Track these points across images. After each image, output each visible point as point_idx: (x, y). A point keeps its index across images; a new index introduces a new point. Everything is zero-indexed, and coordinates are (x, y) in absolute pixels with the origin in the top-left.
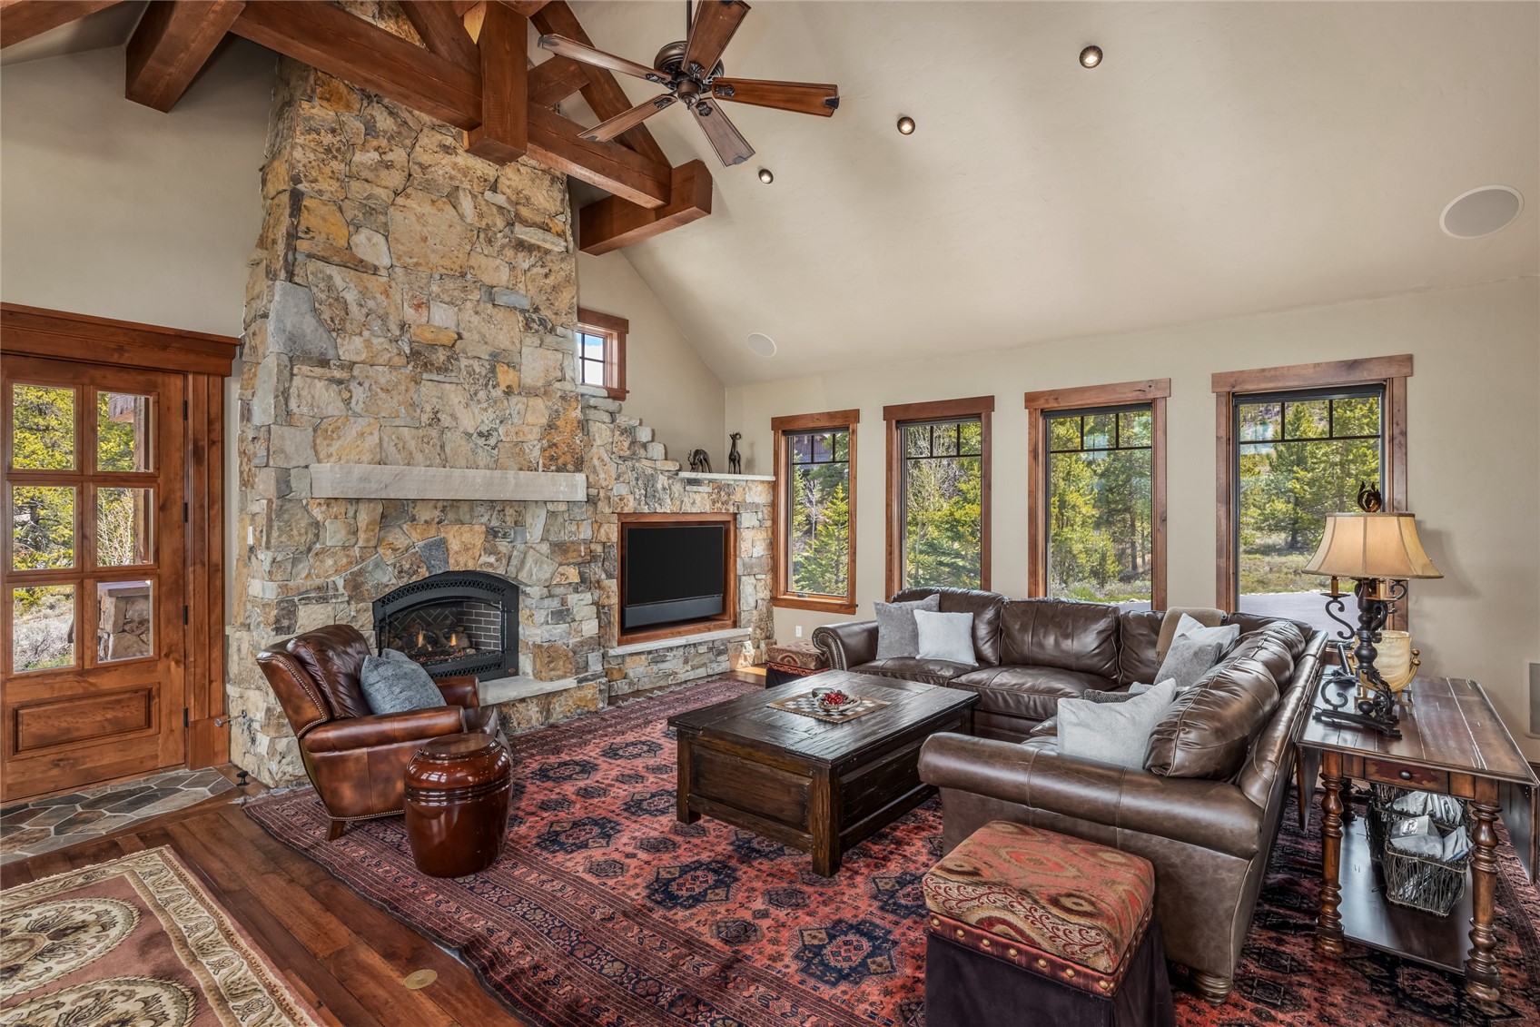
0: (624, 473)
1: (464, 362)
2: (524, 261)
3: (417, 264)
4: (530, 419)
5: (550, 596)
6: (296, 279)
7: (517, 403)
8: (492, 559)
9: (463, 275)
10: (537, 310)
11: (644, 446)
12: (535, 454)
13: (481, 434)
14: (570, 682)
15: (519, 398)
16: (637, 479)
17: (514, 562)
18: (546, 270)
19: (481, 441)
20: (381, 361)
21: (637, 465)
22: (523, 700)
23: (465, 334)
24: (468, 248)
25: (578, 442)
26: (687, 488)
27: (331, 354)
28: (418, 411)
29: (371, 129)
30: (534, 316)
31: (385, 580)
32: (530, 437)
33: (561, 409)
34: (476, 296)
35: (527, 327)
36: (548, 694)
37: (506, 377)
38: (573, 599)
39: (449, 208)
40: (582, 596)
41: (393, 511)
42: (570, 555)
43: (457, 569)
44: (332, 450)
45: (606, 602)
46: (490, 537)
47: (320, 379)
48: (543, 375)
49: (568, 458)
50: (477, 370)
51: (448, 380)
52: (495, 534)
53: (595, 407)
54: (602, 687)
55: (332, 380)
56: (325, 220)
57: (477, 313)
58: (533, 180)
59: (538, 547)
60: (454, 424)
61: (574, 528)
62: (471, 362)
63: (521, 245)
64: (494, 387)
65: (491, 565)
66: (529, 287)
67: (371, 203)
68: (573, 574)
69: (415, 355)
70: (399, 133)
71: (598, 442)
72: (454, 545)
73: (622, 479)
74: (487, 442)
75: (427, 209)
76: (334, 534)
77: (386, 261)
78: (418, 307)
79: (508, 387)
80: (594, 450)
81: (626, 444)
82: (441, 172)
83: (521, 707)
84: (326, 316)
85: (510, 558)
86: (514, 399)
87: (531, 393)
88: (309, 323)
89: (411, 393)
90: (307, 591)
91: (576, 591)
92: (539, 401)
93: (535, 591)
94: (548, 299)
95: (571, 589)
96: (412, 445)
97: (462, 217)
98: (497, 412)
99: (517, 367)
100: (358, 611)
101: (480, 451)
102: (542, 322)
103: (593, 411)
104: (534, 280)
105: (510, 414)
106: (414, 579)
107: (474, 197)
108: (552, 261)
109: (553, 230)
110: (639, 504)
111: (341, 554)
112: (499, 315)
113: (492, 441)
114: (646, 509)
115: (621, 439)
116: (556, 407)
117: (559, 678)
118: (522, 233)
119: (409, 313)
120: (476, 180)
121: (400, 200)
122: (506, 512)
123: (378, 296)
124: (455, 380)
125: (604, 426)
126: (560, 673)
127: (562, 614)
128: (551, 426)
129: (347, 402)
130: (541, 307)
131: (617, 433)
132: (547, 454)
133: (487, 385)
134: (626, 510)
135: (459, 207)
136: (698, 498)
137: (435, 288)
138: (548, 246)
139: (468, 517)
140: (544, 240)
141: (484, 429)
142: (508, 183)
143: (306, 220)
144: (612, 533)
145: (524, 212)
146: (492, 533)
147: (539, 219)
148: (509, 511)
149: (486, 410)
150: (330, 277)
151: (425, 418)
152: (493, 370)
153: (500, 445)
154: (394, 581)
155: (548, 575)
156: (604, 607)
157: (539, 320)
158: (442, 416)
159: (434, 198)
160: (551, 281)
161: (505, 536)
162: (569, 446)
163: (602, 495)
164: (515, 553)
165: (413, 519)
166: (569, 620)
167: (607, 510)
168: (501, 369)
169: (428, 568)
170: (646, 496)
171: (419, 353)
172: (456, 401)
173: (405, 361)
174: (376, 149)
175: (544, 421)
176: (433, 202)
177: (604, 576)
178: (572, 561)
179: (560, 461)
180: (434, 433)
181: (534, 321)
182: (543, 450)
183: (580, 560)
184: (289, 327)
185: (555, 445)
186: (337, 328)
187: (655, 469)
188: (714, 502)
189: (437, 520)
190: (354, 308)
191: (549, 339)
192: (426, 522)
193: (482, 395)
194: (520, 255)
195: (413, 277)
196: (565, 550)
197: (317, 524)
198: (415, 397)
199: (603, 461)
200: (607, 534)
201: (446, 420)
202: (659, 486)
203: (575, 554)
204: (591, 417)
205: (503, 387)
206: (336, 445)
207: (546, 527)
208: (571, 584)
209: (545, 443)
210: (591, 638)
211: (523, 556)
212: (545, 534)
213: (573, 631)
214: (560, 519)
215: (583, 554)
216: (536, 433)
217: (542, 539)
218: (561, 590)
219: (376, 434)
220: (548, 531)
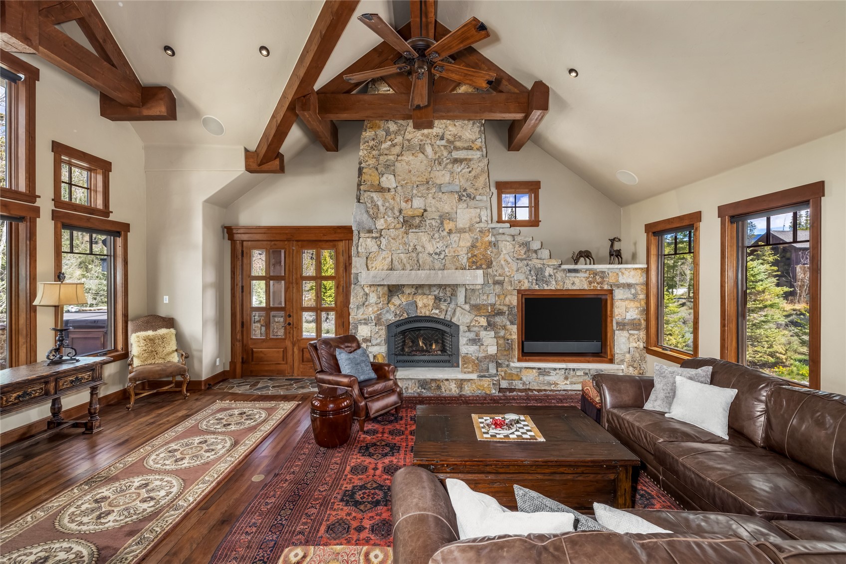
0: (521, 268)
1: (428, 222)
2: (458, 168)
3: (407, 183)
4: (462, 244)
5: (469, 330)
6: (361, 201)
7: (455, 237)
8: (437, 311)
9: (428, 183)
10: (465, 190)
11: (536, 252)
12: (464, 260)
13: (436, 254)
14: (474, 376)
15: (456, 235)
16: (530, 271)
17: (449, 313)
18: (470, 169)
19: (436, 257)
20: (391, 227)
21: (530, 262)
22: (447, 380)
23: (428, 209)
24: (430, 169)
25: (489, 253)
26: (568, 275)
27: (373, 227)
28: (408, 246)
29: (388, 133)
30: (464, 193)
31: (390, 318)
32: (461, 253)
33: (479, 237)
34: (434, 190)
35: (460, 199)
36: (462, 380)
37: (448, 225)
38: (483, 334)
39: (421, 155)
40: (489, 333)
41: (393, 290)
42: (482, 311)
43: (421, 315)
44: (373, 265)
45: (509, 337)
46: (437, 301)
47: (368, 237)
48: (469, 222)
49: (483, 261)
50: (434, 224)
51: (420, 231)
52: (440, 300)
53: (503, 234)
54: (494, 382)
55: (373, 238)
56: (370, 175)
57: (434, 198)
58: (462, 127)
59: (464, 307)
60: (423, 250)
61: (485, 297)
62: (431, 221)
63: (456, 161)
64: (442, 231)
65: (437, 314)
66: (461, 179)
67: (387, 163)
68: (483, 321)
69: (405, 222)
70: (399, 130)
71: (505, 252)
72: (420, 304)
73: (520, 271)
74: (439, 257)
75: (411, 158)
76: (373, 298)
77: (394, 186)
78: (406, 202)
79: (450, 230)
80: (502, 256)
81: (523, 252)
82: (416, 140)
83: (446, 383)
84: (371, 213)
85: (447, 311)
86: (452, 236)
87: (461, 231)
88: (365, 216)
90: (361, 320)
91: (485, 329)
92: (467, 234)
93: (462, 328)
94: (472, 183)
95: (482, 329)
96: (405, 261)
97: (427, 156)
98: (444, 243)
99: (454, 220)
100: (379, 330)
101: (436, 261)
102: (469, 196)
103: (500, 236)
104: (463, 176)
105: (451, 243)
106: (401, 318)
107: (432, 145)
108: (473, 164)
109: (475, 148)
110: (532, 285)
111: (375, 306)
112: (445, 197)
113: (442, 256)
114: (537, 287)
115: (519, 249)
116: (476, 236)
117: (469, 372)
118: (456, 155)
119: (403, 205)
120: (433, 138)
121: (399, 158)
122: (447, 290)
123: (390, 200)
124: (424, 230)
125: (508, 243)
126: (470, 370)
127: (476, 341)
128: (473, 246)
129: (379, 246)
130: (467, 188)
131: (517, 246)
132: (471, 260)
133: (439, 231)
134: (523, 288)
135: (426, 153)
136: (577, 281)
137: (415, 192)
138: (470, 157)
139: (428, 291)
140: (468, 155)
141: (438, 251)
142: (450, 133)
143: (364, 177)
144: (514, 300)
145: (458, 144)
146: (437, 299)
147: (466, 145)
148: (448, 289)
149: (439, 242)
150: (372, 197)
151: (410, 249)
152: (442, 223)
153: (446, 258)
154: (394, 318)
155: (468, 321)
156: (508, 340)
157: (467, 194)
158: (418, 247)
159: (413, 152)
160: (473, 173)
161: (445, 301)
162: (483, 255)
163: (506, 279)
164: (449, 309)
165: (403, 292)
166: (479, 344)
167: (509, 288)
168: (446, 222)
169: (407, 314)
170: (536, 280)
171: (407, 221)
172: (425, 240)
173: (401, 226)
174: (390, 140)
175: (469, 244)
176: (413, 154)
177: (508, 323)
178: (483, 314)
179: (478, 264)
180: (414, 255)
181: (464, 196)
182: (468, 259)
183: (488, 314)
184: (358, 220)
185: (475, 255)
186: (374, 218)
187: (544, 264)
188: (590, 283)
189: (413, 293)
190: (381, 208)
191: (472, 203)
192: (409, 294)
193: (437, 235)
194: (456, 166)
195: (405, 189)
196: (479, 309)
197: (367, 295)
198: (406, 240)
199: (507, 262)
200: (510, 301)
201: (419, 248)
202: (547, 274)
203: (485, 311)
204: (499, 239)
205: (447, 230)
206: (375, 263)
207: (468, 297)
208: (482, 326)
209: (470, 255)
210: (491, 355)
211: (455, 311)
212: (467, 300)
213: (481, 350)
214: (477, 293)
215: (490, 311)
216: (465, 251)
217: (466, 303)
218: (476, 329)
219: (390, 257)
220: (470, 299)
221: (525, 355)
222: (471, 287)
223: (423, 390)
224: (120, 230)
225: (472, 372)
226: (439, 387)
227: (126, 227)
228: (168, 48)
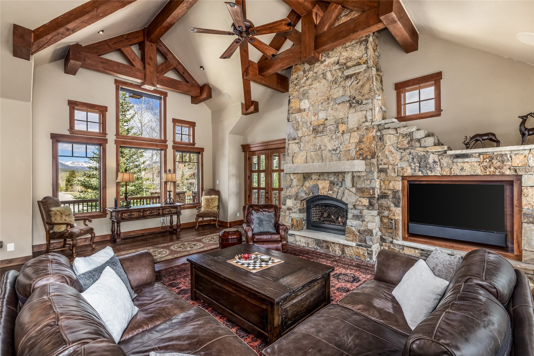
0: (404, 156)
1: (328, 127)
2: (348, 82)
3: (315, 103)
4: (352, 141)
5: (355, 209)
6: (290, 121)
7: (347, 136)
8: (331, 192)
9: (328, 99)
10: (354, 98)
11: (419, 140)
12: (353, 154)
13: (334, 150)
14: (354, 244)
15: (347, 134)
16: (413, 159)
17: (339, 194)
18: (358, 81)
19: (334, 152)
20: (306, 135)
21: (412, 151)
22: (333, 243)
23: (329, 118)
24: (330, 89)
25: (373, 146)
26: (455, 160)
27: (296, 136)
28: (316, 146)
29: (304, 72)
30: (354, 101)
31: (303, 195)
32: (351, 148)
33: (365, 134)
34: (332, 104)
35: (351, 106)
36: (344, 245)
37: (342, 128)
38: (365, 212)
39: (324, 81)
40: (370, 211)
41: (306, 176)
42: (365, 193)
43: (321, 194)
44: (296, 161)
45: (393, 217)
46: (332, 185)
47: (293, 143)
48: (357, 122)
49: (368, 153)
50: (332, 129)
51: (323, 135)
52: (334, 184)
53: (389, 128)
54: (369, 252)
55: (296, 143)
56: (295, 103)
57: (332, 110)
58: (352, 50)
59: (351, 189)
60: (325, 148)
61: (368, 182)
62: (330, 126)
63: (348, 77)
64: (338, 133)
65: (331, 194)
66: (351, 91)
67: (304, 92)
68: (366, 202)
69: (314, 130)
70: (311, 67)
71: (389, 143)
72: (321, 187)
73: (403, 159)
74: (336, 152)
75: (318, 84)
76: (295, 182)
77: (308, 106)
78: (315, 116)
79: (343, 131)
80: (387, 147)
81: (406, 142)
82: (320, 71)
83: (333, 245)
84: (295, 127)
85: (338, 192)
86: (345, 135)
87: (350, 131)
88: (292, 129)
89: (314, 142)
90: (287, 196)
91: (368, 209)
92: (356, 132)
93: (350, 206)
94: (359, 92)
95: (365, 208)
96: (314, 157)
97: (327, 80)
98: (339, 141)
99: (346, 123)
100: (297, 203)
101: (333, 155)
102: (357, 102)
103: (385, 130)
104: (353, 88)
105: (344, 141)
106: (309, 196)
107: (330, 71)
108: (361, 76)
109: (362, 63)
110: (415, 171)
111: (296, 187)
112: (340, 106)
113: (338, 152)
114: (420, 174)
115: (403, 140)
116: (363, 133)
117: (350, 241)
118: (348, 72)
119: (313, 118)
120: (331, 65)
121: (311, 87)
122: (339, 176)
123: (305, 117)
124: (325, 134)
125: (392, 136)
126: (351, 239)
127: (359, 217)
128: (360, 141)
129: (299, 148)
130: (356, 96)
131: (401, 137)
132: (358, 153)
133: (335, 133)
134: (406, 174)
135: (327, 79)
136: (467, 166)
137: (320, 107)
138: (357, 71)
139: (327, 178)
140: (355, 70)
141: (335, 148)
142: (343, 58)
143: (292, 105)
144: (398, 185)
145: (349, 64)
146: (332, 183)
147: (354, 63)
148: (340, 176)
149: (335, 141)
150: (296, 117)
151: (317, 149)
152: (337, 127)
153: (341, 152)
154: (305, 196)
155: (354, 201)
156: (392, 220)
157: (356, 102)
158: (322, 146)
159: (319, 80)
160: (360, 83)
161: (337, 184)
162: (368, 148)
163: (390, 167)
164: (340, 191)
165: (311, 179)
166: (361, 219)
167: (393, 174)
168: (340, 125)
169: (313, 193)
170: (420, 167)
171: (315, 129)
172: (326, 141)
173: (312, 133)
174: (305, 76)
175: (357, 140)
176: (318, 81)
177: (392, 205)
178: (366, 196)
179: (364, 156)
180: (319, 152)
181: (353, 103)
182: (356, 152)
183: (370, 196)
184: (288, 133)
185: (362, 149)
186: (297, 130)
187: (428, 152)
188: (485, 168)
189: (317, 179)
190: (300, 123)
191: (358, 107)
192: (315, 179)
193: (334, 137)
194: (347, 81)
195: (314, 107)
196: (362, 191)
197: (292, 180)
198: (315, 142)
199: (391, 152)
200: (393, 186)
201: (323, 147)
202: (431, 160)
203: (367, 193)
204: (384, 133)
205: (341, 132)
206: (297, 159)
207: (355, 182)
208: (365, 206)
209: (358, 149)
210: (369, 230)
211: (343, 193)
212: (355, 185)
213: (363, 225)
214: (362, 179)
215: (371, 194)
216: (353, 146)
217: (353, 186)
218: (360, 208)
219: (306, 155)
220: (357, 183)
221: (411, 235)
222: (358, 174)
223: (318, 247)
224: (200, 151)
225: (352, 241)
227: (202, 150)
228: (201, 67)
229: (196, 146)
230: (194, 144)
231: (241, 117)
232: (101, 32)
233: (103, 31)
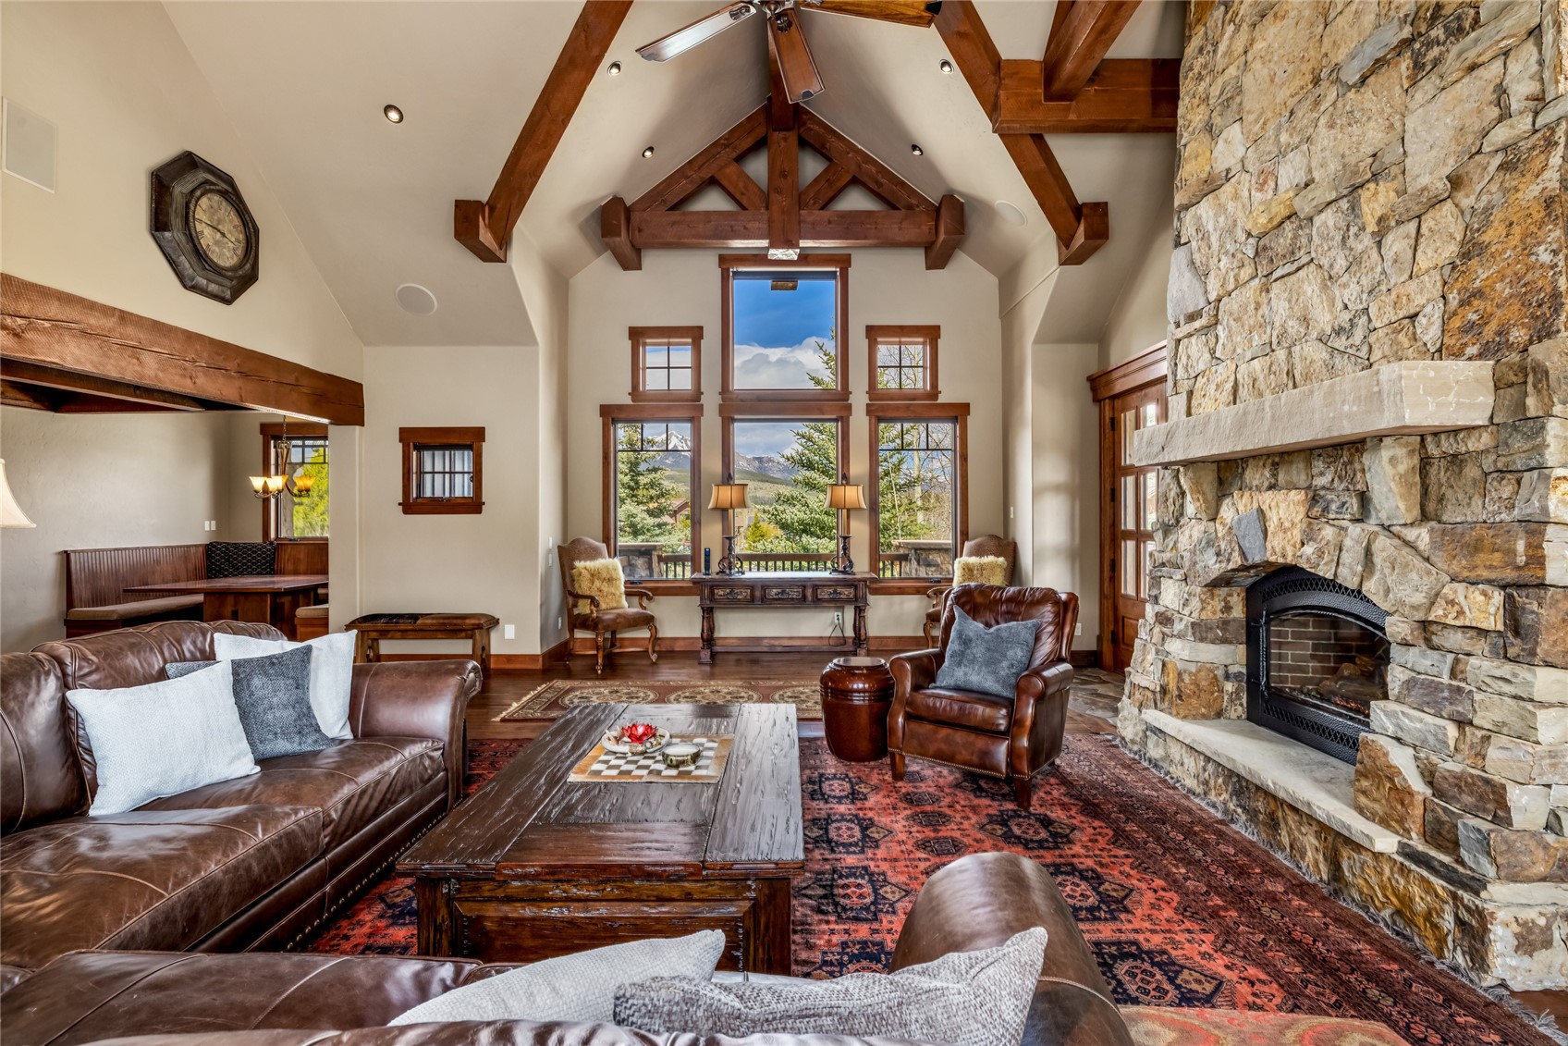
1: (1318, 222)
3: (1266, 123)
4: (1424, 262)
5: (1429, 644)
6: (1182, 240)
7: (1399, 242)
8: (1309, 549)
9: (1316, 80)
10: (1437, 13)
12: (1432, 331)
13: (1339, 331)
14: (1382, 842)
15: (1402, 230)
17: (1348, 559)
19: (1340, 343)
20: (1232, 287)
23: (1315, 176)
24: (1321, 27)
25: (1545, 257)
27: (1202, 300)
28: (1268, 330)
30: (1436, 31)
31: (1211, 563)
32: (1421, 300)
34: (1332, 95)
35: (1418, 67)
37: (1376, 203)
38: (1483, 668)
40: (1506, 669)
41: (1227, 473)
42: (1481, 558)
43: (1273, 559)
44: (1201, 408)
46: (1317, 511)
48: (1453, 147)
49: (1514, 311)
50: (1332, 223)
51: (1296, 265)
52: (1327, 507)
54: (1464, 914)
55: (1201, 331)
56: (1196, 157)
57: (1332, 126)
59: (1412, 534)
60: (1304, 330)
61: (1507, 490)
62: (1324, 215)
64: (1357, 236)
65: (1310, 560)
67: (1224, 97)
68: (1485, 608)
69: (1260, 252)
72: (1274, 523)
74: (1350, 341)
76: (1191, 504)
77: (1241, 151)
78: (1263, 185)
79: (1380, 220)
83: (1295, 821)
84: (1198, 263)
85: (1342, 550)
86: (1388, 240)
88: (1189, 278)
89: (1264, 309)
91: (1498, 652)
92: (1448, 205)
93: (1399, 628)
95: (1483, 645)
96: (1260, 381)
98: (1364, 278)
99: (1395, 170)
100: (1190, 594)
101: (1338, 360)
102: (1454, 29)
105: (1384, 272)
106: (1229, 565)
111: (1195, 526)
112: (1367, 93)
113: (1358, 336)
116: (1485, 199)
119: (1258, 199)
121: (1250, 56)
123: (1229, 206)
124: (1305, 259)
127: (1437, 695)
128: (1469, 251)
129: (1212, 352)
132: (1456, 323)
133: (1345, 240)
137: (1284, 138)
139: (1303, 477)
141: (1345, 318)
146: (1320, 504)
149: (1345, 286)
150: (1199, 217)
151: (1274, 337)
152: (1355, 207)
153: (1372, 339)
154: (1217, 565)
155: (1420, 598)
157: (1445, 28)
158: (1290, 325)
159: (1276, 8)
161: (1343, 509)
162: (1516, 279)
165: (1244, 485)
166: (1451, 711)
168: (1367, 193)
169: (1242, 554)
171: (1265, 249)
172: (1310, 291)
173: (1251, 271)
175: (1450, 250)
176: (1275, 14)
178: (1485, 574)
179: (1489, 332)
180: (1282, 354)
181: (1431, 43)
182: (1448, 318)
183: (1510, 575)
184: (1174, 294)
185: (1479, 294)
186: (1203, 272)
189: (1266, 484)
190: (1213, 237)
192: (1256, 488)
193: (1340, 262)
195: (1260, 146)
196: (1470, 546)
197: (1183, 495)
198: (1266, 312)
201: (1293, 328)
203: (1498, 559)
205: (1372, 227)
206: (1203, 401)
207: (1433, 490)
208: (1483, 633)
209: (1454, 299)
210: (1487, 782)
211: (1368, 553)
212: (1431, 506)
213: (1465, 747)
214: (1471, 472)
215: (1521, 560)
216: (1432, 284)
217: (1425, 517)
218: (1455, 640)
219: (1232, 378)
220: (1441, 499)
222: (1448, 445)
223: (1239, 810)
224: (958, 413)
225: (1384, 822)
226: (1273, 824)
227: (965, 408)
228: (914, 147)
229: (942, 399)
230: (934, 393)
231: (1060, 274)
232: (648, 154)
233: (651, 149)
